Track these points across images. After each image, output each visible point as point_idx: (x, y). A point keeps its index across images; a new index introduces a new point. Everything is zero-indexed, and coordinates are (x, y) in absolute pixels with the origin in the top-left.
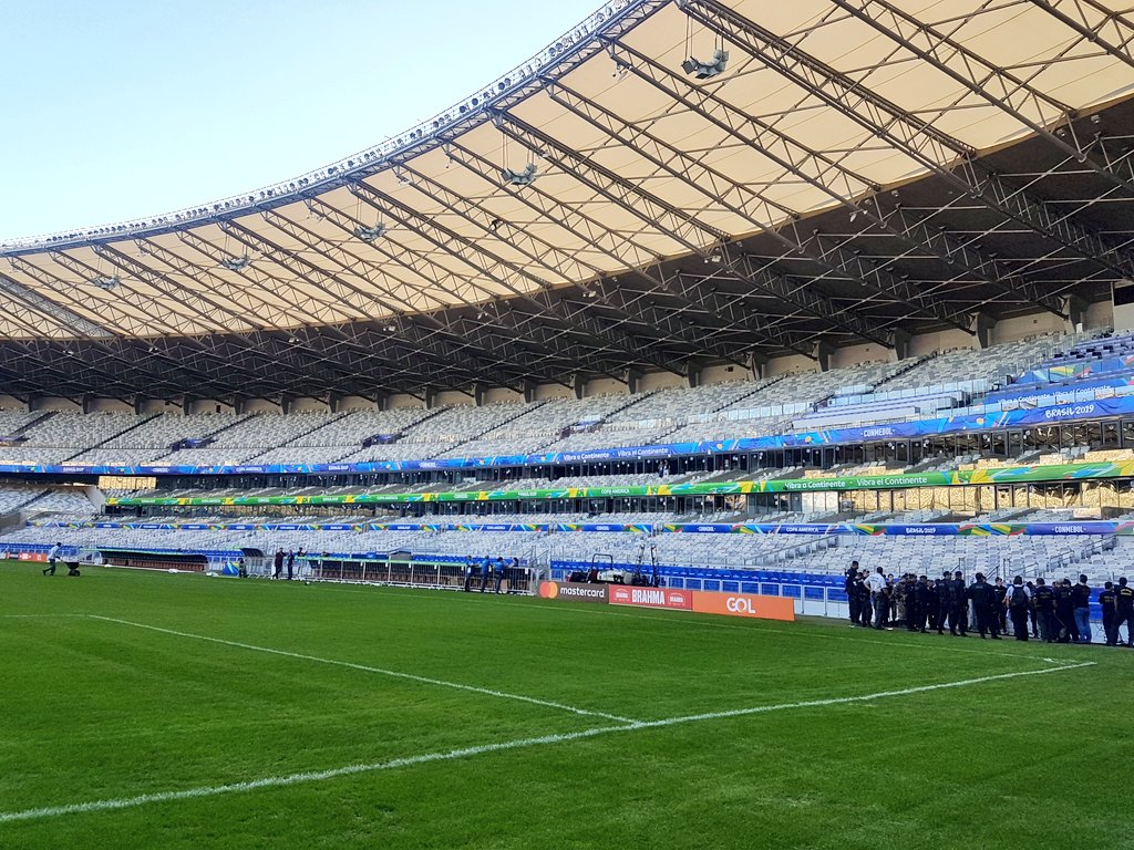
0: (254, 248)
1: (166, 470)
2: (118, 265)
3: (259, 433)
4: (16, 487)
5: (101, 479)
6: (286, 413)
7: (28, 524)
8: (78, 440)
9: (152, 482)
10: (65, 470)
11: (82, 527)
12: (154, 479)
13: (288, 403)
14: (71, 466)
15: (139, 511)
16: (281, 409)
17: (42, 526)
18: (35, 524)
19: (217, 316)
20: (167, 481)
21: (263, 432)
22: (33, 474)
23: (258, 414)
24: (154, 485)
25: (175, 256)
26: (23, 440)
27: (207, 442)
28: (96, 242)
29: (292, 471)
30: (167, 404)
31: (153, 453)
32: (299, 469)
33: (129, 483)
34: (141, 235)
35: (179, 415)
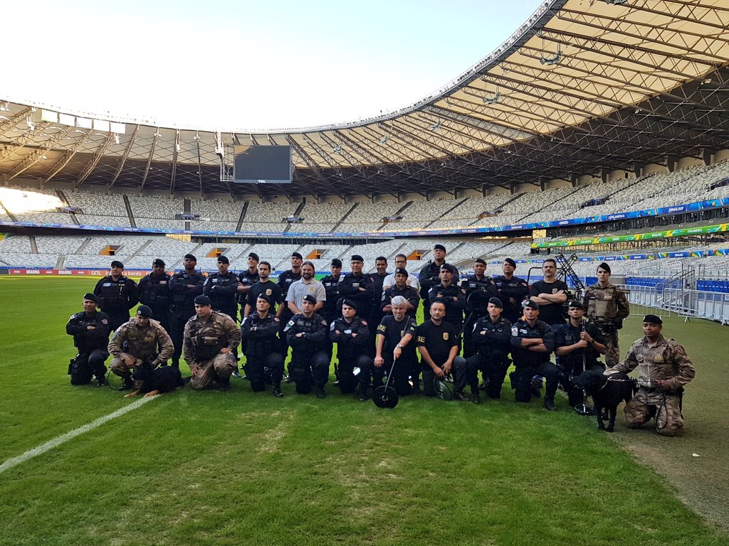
2: (498, 85)
5: (534, 232)
6: (671, 171)
14: (515, 225)
15: (548, 251)
23: (651, 176)
25: (530, 67)
27: (603, 201)
28: (480, 73)
34: (501, 58)
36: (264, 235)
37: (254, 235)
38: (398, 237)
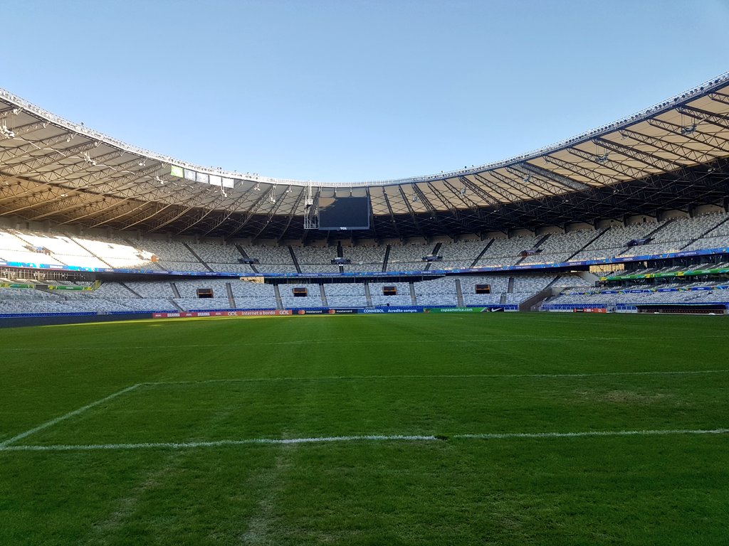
0: (698, 118)
1: (631, 259)
2: (606, 147)
3: (680, 231)
4: (541, 276)
5: (591, 267)
6: (692, 217)
7: (561, 294)
8: (569, 248)
9: (622, 266)
10: (571, 264)
11: (592, 294)
12: (623, 265)
13: (693, 211)
14: (573, 262)
15: (620, 283)
16: (688, 215)
17: (569, 295)
18: (565, 294)
19: (660, 164)
20: (631, 266)
21: (683, 230)
22: (553, 268)
23: (672, 220)
24: (623, 268)
25: (641, 134)
26: (539, 251)
27: (648, 241)
28: (594, 138)
29: (719, 252)
30: (612, 221)
31: (618, 251)
32: (724, 250)
33: (607, 268)
34: (623, 128)
35: (621, 227)
36: (327, 276)
37: (316, 275)
38: (449, 274)
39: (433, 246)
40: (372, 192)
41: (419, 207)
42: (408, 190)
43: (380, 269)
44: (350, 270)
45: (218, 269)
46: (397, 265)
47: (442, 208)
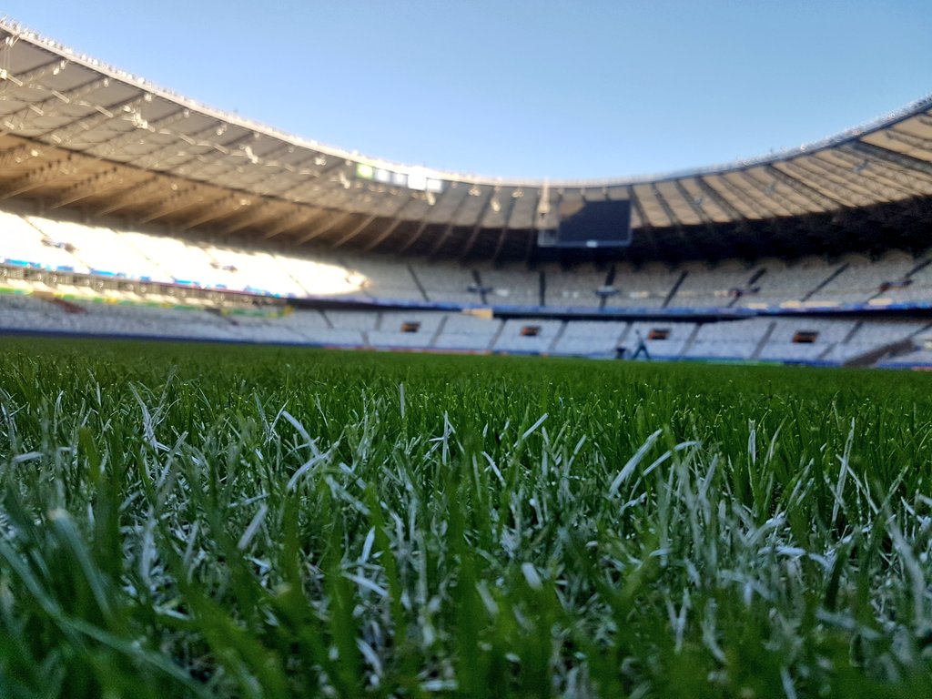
37: (562, 310)
38: (762, 314)
39: (751, 273)
40: (639, 191)
41: (689, 217)
42: (669, 191)
43: (660, 303)
44: (614, 304)
45: (437, 298)
46: (690, 298)
47: (721, 216)
